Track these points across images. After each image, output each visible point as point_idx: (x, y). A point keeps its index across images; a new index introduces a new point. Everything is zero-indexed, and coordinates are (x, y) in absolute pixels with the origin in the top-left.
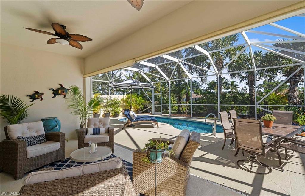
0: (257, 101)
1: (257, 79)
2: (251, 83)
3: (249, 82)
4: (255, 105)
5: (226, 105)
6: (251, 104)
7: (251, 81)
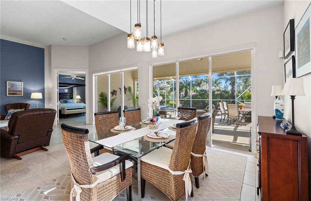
0: (237, 97)
1: (237, 81)
2: (233, 84)
3: (232, 83)
4: (235, 100)
5: (215, 100)
6: (233, 99)
7: (233, 82)
